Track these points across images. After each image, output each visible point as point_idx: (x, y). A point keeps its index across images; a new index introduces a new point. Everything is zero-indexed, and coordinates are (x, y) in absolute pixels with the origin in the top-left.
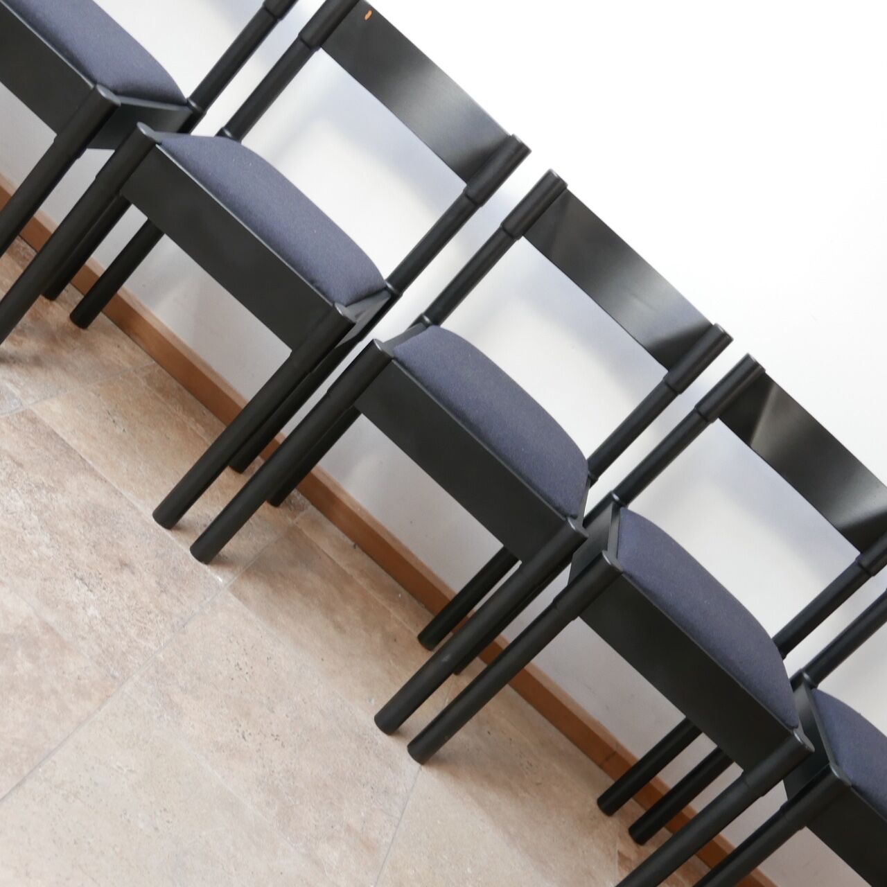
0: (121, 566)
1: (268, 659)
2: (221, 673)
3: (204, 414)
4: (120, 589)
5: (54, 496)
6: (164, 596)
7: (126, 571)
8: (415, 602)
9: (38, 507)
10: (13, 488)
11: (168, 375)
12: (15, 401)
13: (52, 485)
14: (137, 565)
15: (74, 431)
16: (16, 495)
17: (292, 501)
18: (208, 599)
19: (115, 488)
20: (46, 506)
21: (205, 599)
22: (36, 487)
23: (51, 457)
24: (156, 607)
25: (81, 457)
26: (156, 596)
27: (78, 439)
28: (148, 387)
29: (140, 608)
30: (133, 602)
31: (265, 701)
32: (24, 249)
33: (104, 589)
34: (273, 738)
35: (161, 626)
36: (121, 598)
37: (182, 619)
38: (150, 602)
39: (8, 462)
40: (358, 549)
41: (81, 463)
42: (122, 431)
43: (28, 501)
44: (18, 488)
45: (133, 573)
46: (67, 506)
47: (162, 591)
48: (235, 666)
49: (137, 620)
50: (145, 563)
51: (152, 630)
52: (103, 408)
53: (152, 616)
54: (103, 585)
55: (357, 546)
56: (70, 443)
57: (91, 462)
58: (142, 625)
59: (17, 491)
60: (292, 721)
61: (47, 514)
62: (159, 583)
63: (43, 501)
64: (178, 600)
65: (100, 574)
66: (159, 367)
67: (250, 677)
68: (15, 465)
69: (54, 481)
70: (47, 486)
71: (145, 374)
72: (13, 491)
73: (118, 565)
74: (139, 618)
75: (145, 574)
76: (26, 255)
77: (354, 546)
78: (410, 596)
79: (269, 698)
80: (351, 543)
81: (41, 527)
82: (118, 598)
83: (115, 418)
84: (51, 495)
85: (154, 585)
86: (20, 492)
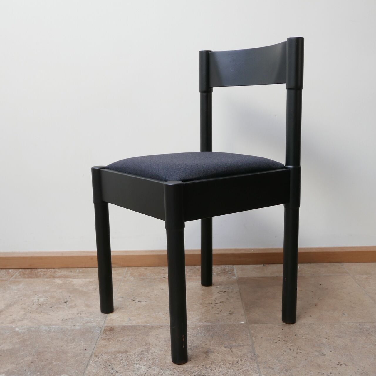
0: (206, 354)
1: (295, 336)
2: (290, 359)
3: (163, 269)
4: (217, 364)
5: (151, 351)
6: (234, 350)
7: (210, 354)
8: (305, 265)
9: (151, 362)
10: (134, 364)
11: (136, 268)
12: (97, 328)
13: (146, 348)
14: (211, 348)
15: (129, 319)
16: (138, 365)
17: (227, 270)
18: (249, 334)
19: (168, 326)
20: (153, 359)
21: (247, 335)
22: (141, 354)
23: (133, 337)
24: (237, 357)
25: (143, 326)
26: (231, 353)
27: (134, 320)
28: (135, 278)
29: (233, 364)
30: (227, 364)
31: (317, 354)
32: (41, 271)
33: (212, 370)
34: (339, 366)
35: (248, 363)
36: (222, 367)
37: (250, 352)
38: (233, 357)
39: (120, 355)
40: (266, 265)
41: (146, 328)
42: (145, 302)
43: (145, 363)
44: (136, 362)
45: (213, 352)
46: (161, 351)
47: (231, 349)
48: (290, 351)
49: (238, 370)
50: (212, 344)
51: (247, 368)
52: (129, 300)
53: (240, 363)
54: (209, 369)
55: (265, 265)
56: (133, 325)
57: (148, 325)
58: (241, 370)
59: (137, 364)
60: (335, 351)
61: (157, 362)
62: (226, 347)
63: (149, 358)
64: (240, 346)
65: (203, 365)
66: (130, 268)
67: (300, 349)
68: (125, 354)
69: (145, 346)
70: (144, 350)
71: (129, 275)
72: (135, 365)
73: (205, 355)
74: (237, 369)
75: (217, 348)
76: (44, 273)
77: (264, 265)
78: (302, 264)
79: (316, 351)
80: (262, 265)
81: (161, 369)
82: (220, 369)
83: (138, 300)
84: (150, 352)
85: (226, 349)
86: (138, 363)
